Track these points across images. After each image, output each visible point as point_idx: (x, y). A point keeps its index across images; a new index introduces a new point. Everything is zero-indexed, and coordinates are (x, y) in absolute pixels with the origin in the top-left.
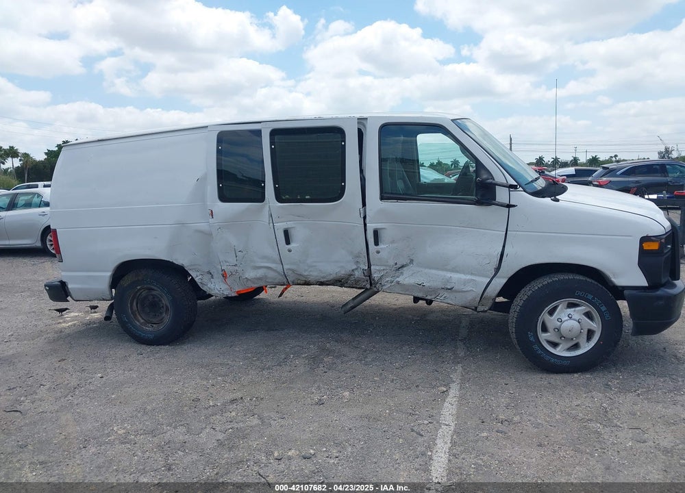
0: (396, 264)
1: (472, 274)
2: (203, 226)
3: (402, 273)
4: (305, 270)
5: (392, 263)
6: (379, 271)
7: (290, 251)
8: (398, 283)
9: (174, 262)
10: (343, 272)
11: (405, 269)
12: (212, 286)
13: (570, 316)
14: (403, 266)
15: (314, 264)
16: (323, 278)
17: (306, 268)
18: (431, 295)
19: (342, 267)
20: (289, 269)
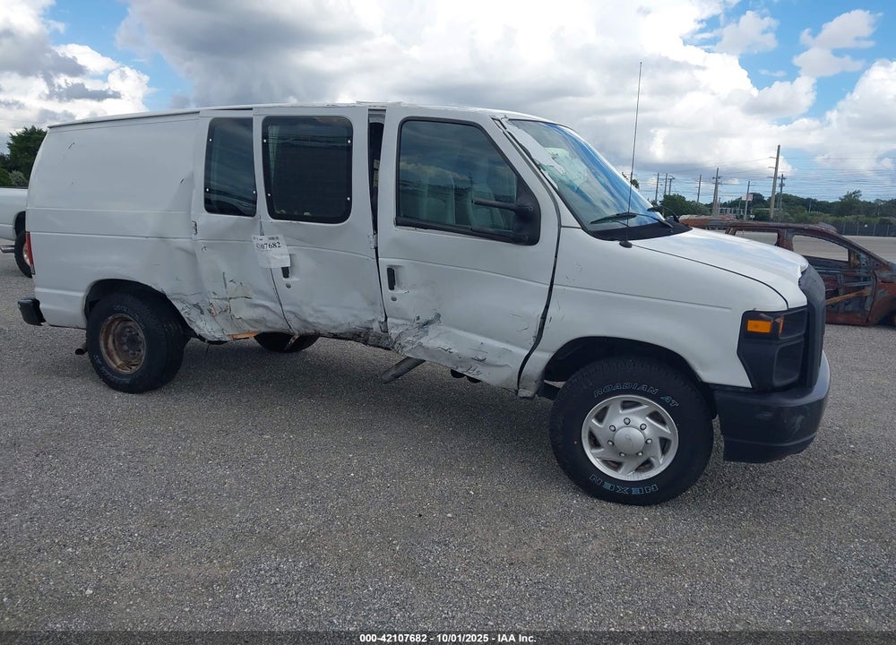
0: (418, 318)
1: (508, 342)
2: (184, 242)
3: (427, 332)
4: (311, 315)
5: (413, 317)
6: (397, 325)
7: (289, 286)
8: (420, 345)
9: (153, 287)
10: (357, 323)
11: (431, 326)
12: (201, 324)
13: (627, 421)
14: (427, 323)
15: (323, 308)
16: (334, 328)
17: (312, 313)
18: (461, 367)
19: (355, 316)
20: (290, 312)
